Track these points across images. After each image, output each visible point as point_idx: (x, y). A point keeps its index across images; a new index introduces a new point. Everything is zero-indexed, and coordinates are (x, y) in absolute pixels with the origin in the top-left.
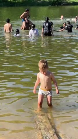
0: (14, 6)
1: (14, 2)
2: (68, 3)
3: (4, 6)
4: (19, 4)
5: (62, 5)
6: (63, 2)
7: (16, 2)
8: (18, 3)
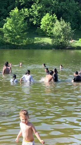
0: (18, 49)
1: (18, 44)
2: (73, 48)
3: (7, 49)
4: (22, 47)
5: (67, 49)
6: (67, 46)
7: (20, 44)
8: (22, 45)
